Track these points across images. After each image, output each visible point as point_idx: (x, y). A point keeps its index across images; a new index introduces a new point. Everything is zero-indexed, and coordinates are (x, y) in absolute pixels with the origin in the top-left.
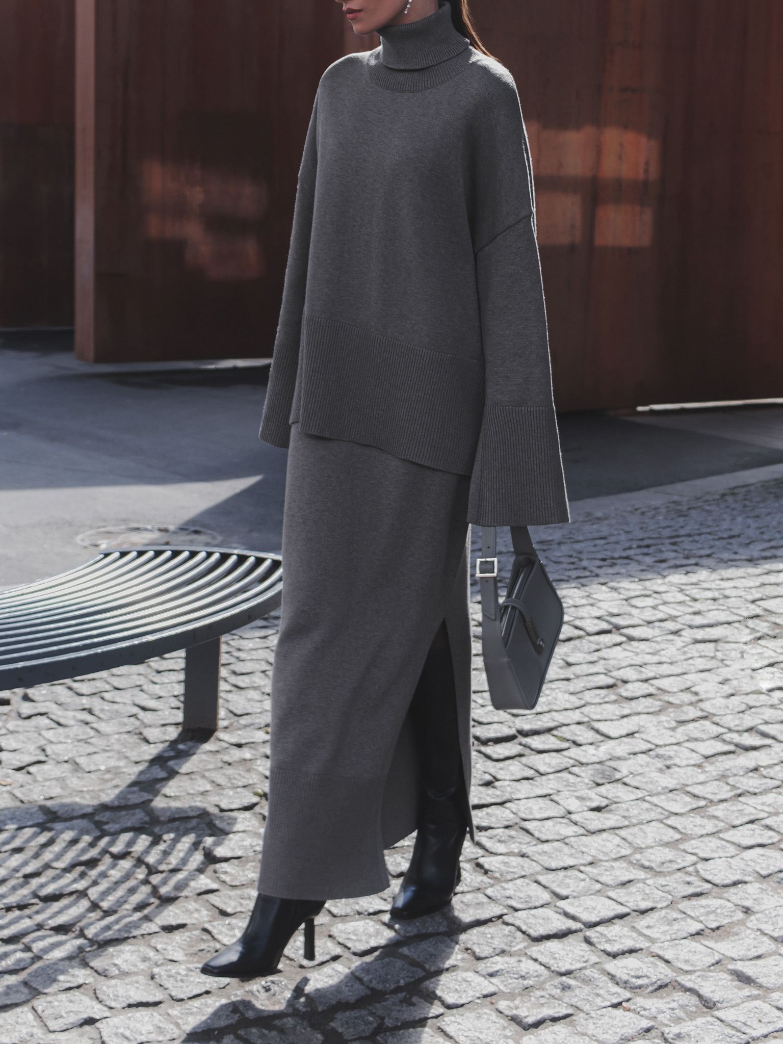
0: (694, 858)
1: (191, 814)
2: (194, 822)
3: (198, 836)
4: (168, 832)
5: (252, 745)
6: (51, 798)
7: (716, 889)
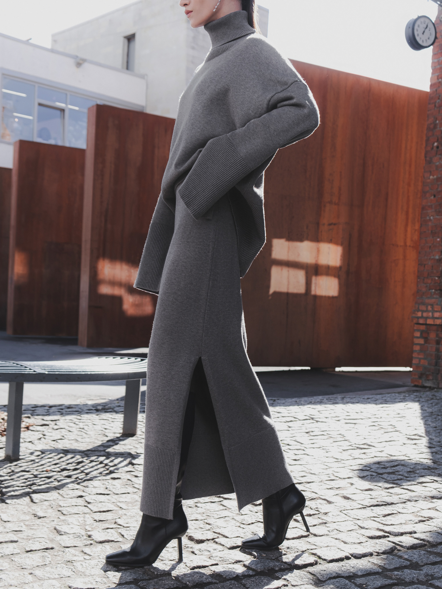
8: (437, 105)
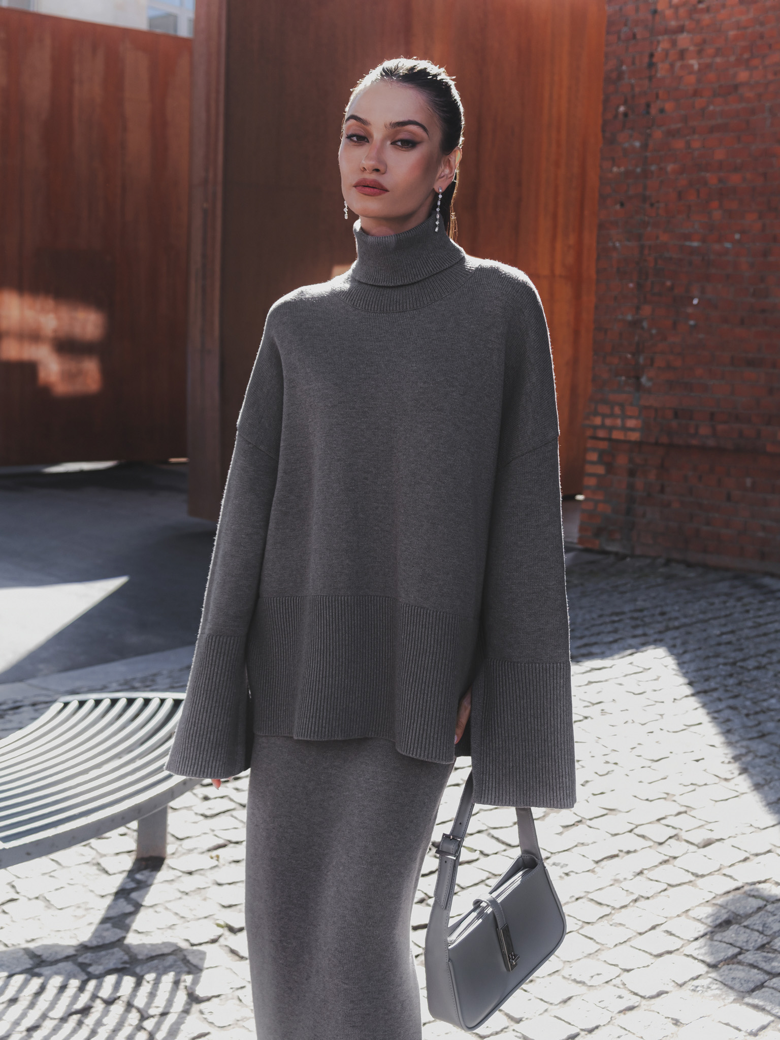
0: (617, 971)
1: (166, 951)
2: (171, 959)
3: (178, 974)
4: (149, 972)
5: (202, 872)
6: (33, 940)
7: (644, 1002)
8: (623, 36)
